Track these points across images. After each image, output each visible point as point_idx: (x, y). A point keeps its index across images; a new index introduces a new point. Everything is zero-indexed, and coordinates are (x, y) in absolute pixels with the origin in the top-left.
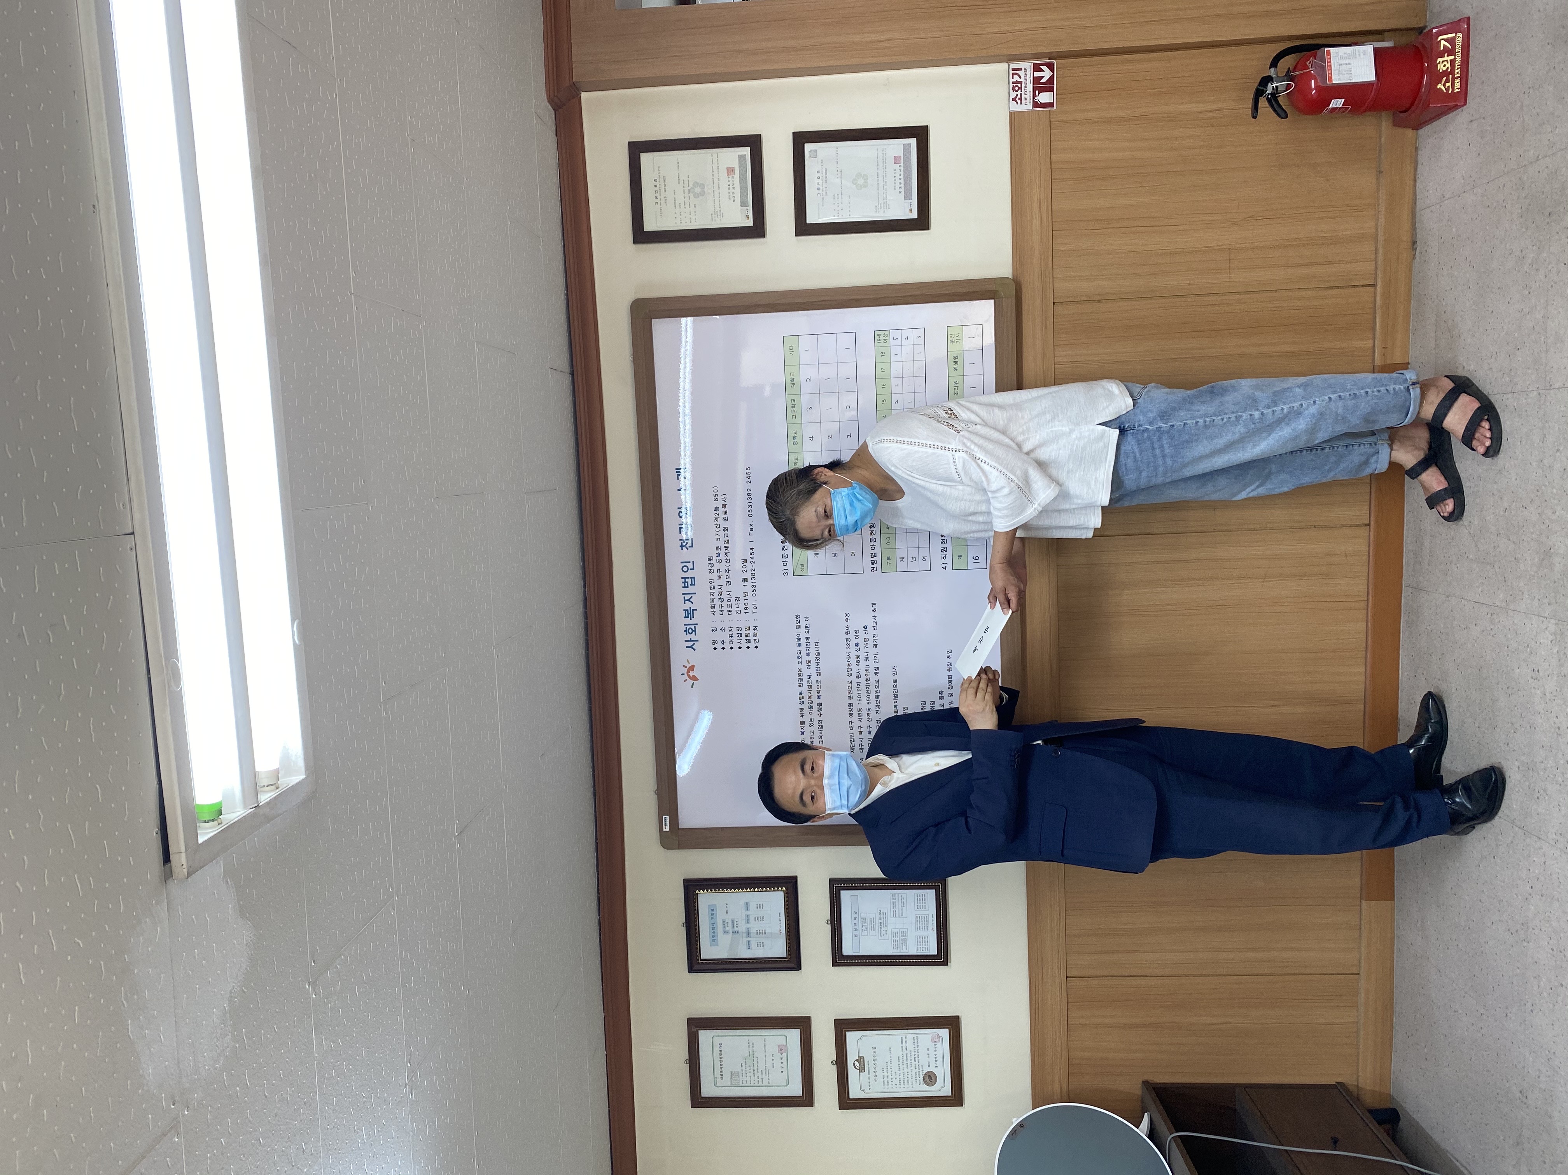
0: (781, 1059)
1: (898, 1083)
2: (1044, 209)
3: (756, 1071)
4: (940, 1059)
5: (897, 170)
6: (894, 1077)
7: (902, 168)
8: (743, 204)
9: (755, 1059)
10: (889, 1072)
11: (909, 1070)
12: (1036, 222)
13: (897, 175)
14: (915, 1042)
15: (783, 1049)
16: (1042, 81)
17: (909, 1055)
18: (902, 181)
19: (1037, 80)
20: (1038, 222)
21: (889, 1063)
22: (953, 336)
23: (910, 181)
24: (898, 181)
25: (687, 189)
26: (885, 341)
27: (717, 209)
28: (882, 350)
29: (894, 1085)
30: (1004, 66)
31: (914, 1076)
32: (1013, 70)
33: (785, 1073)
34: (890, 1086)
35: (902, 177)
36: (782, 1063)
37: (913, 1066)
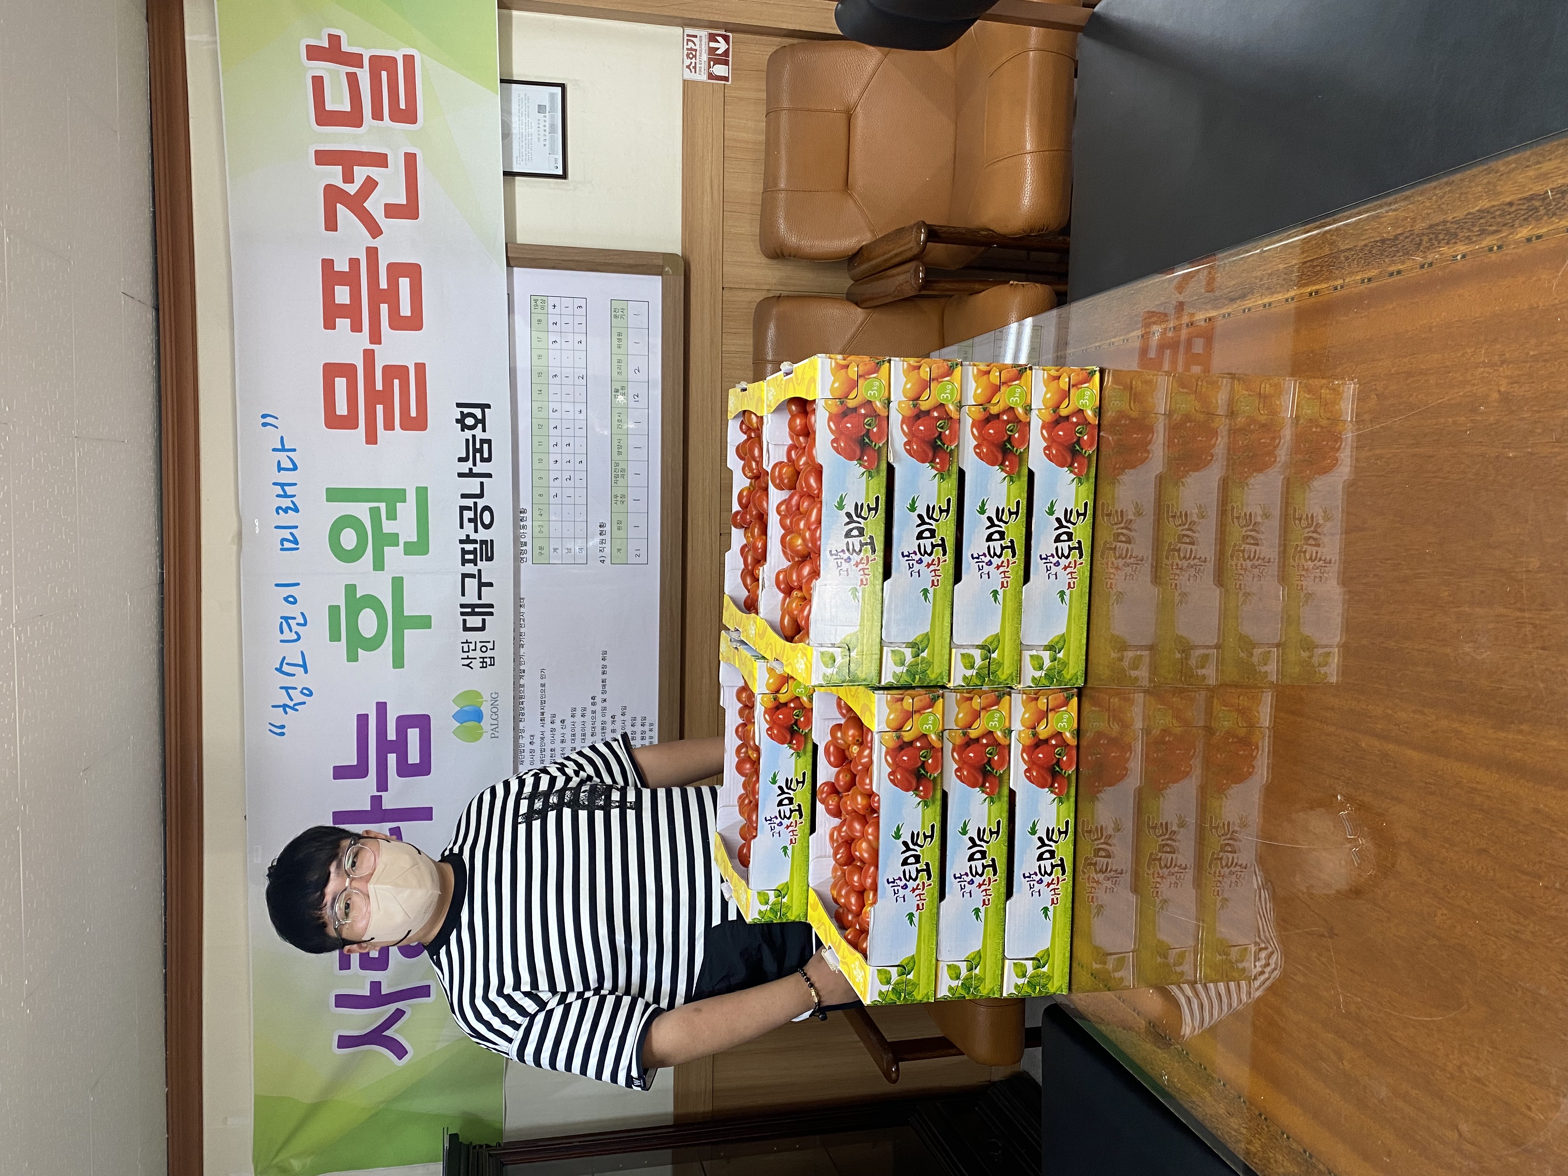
2: (715, 187)
12: (707, 199)
19: (712, 51)
20: (709, 199)
22: (617, 312)
26: (543, 308)
28: (540, 317)
30: (679, 30)
32: (688, 35)
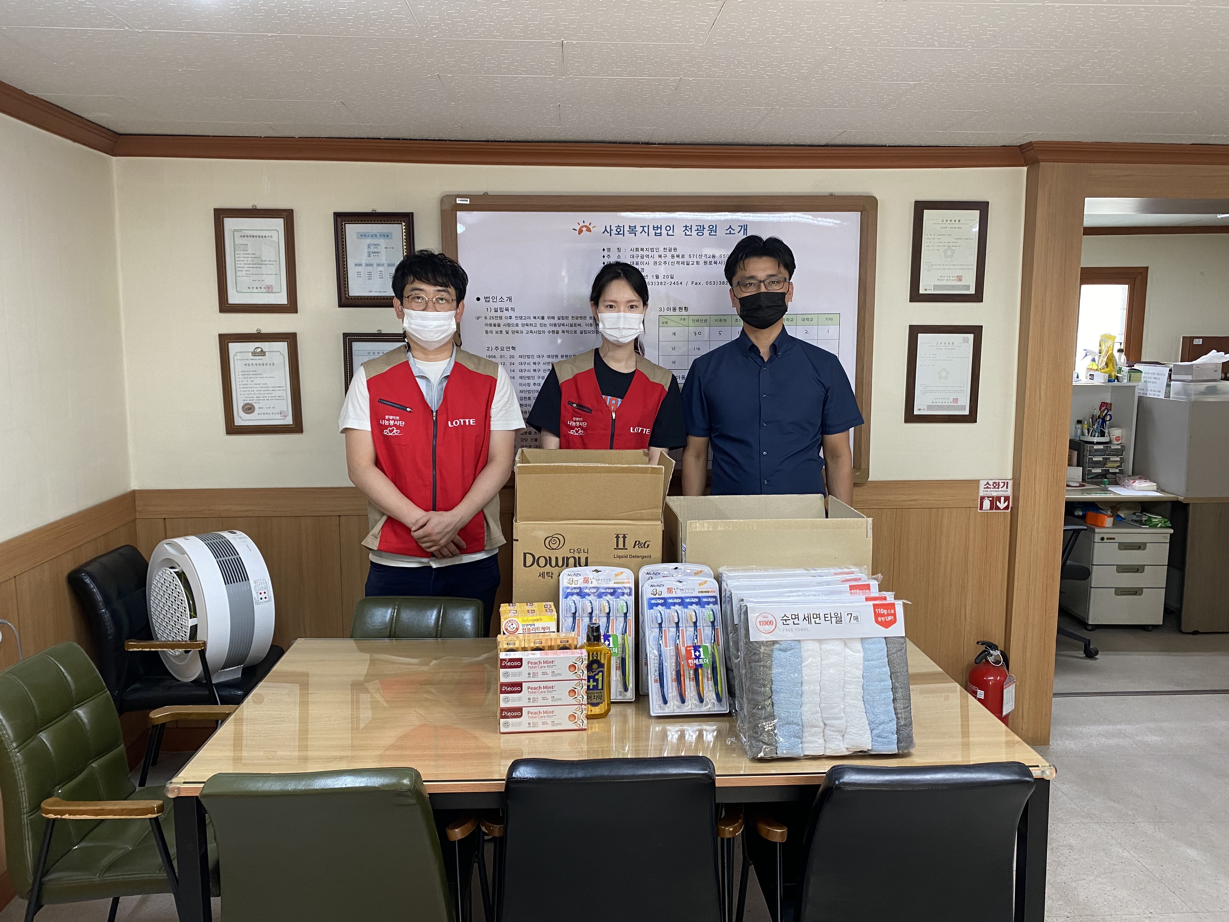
0: (261, 288)
1: (243, 383)
2: (912, 503)
3: (249, 266)
4: (266, 417)
5: (948, 401)
6: (249, 380)
7: (949, 404)
8: (936, 287)
9: (260, 266)
10: (253, 376)
11: (255, 391)
12: (904, 498)
13: (945, 400)
14: (280, 398)
15: (269, 289)
16: (998, 503)
17: (268, 392)
18: (940, 404)
19: (998, 498)
21: (261, 376)
23: (940, 410)
24: (941, 401)
25: (951, 244)
27: (934, 267)
29: (241, 380)
30: (1011, 477)
31: (251, 396)
32: (1007, 483)
33: (248, 290)
34: (241, 376)
35: (943, 404)
36: (257, 288)
37: (259, 396)
